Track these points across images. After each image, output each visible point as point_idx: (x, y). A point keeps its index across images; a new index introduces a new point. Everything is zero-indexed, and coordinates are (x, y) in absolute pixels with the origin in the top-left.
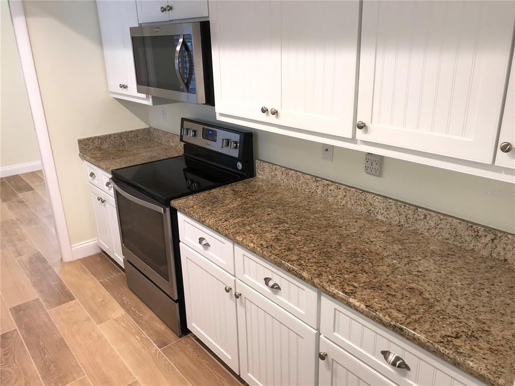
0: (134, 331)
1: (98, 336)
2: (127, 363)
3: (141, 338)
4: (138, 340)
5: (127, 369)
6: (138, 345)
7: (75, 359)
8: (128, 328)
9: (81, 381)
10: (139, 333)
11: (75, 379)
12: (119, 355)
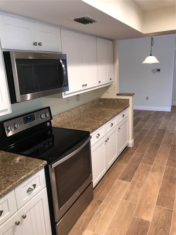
0: (97, 217)
1: (110, 229)
2: (117, 207)
3: (100, 211)
4: (102, 212)
5: (120, 205)
6: (105, 209)
7: (129, 228)
8: (97, 220)
9: (136, 216)
10: (98, 213)
11: (138, 218)
12: (115, 212)
